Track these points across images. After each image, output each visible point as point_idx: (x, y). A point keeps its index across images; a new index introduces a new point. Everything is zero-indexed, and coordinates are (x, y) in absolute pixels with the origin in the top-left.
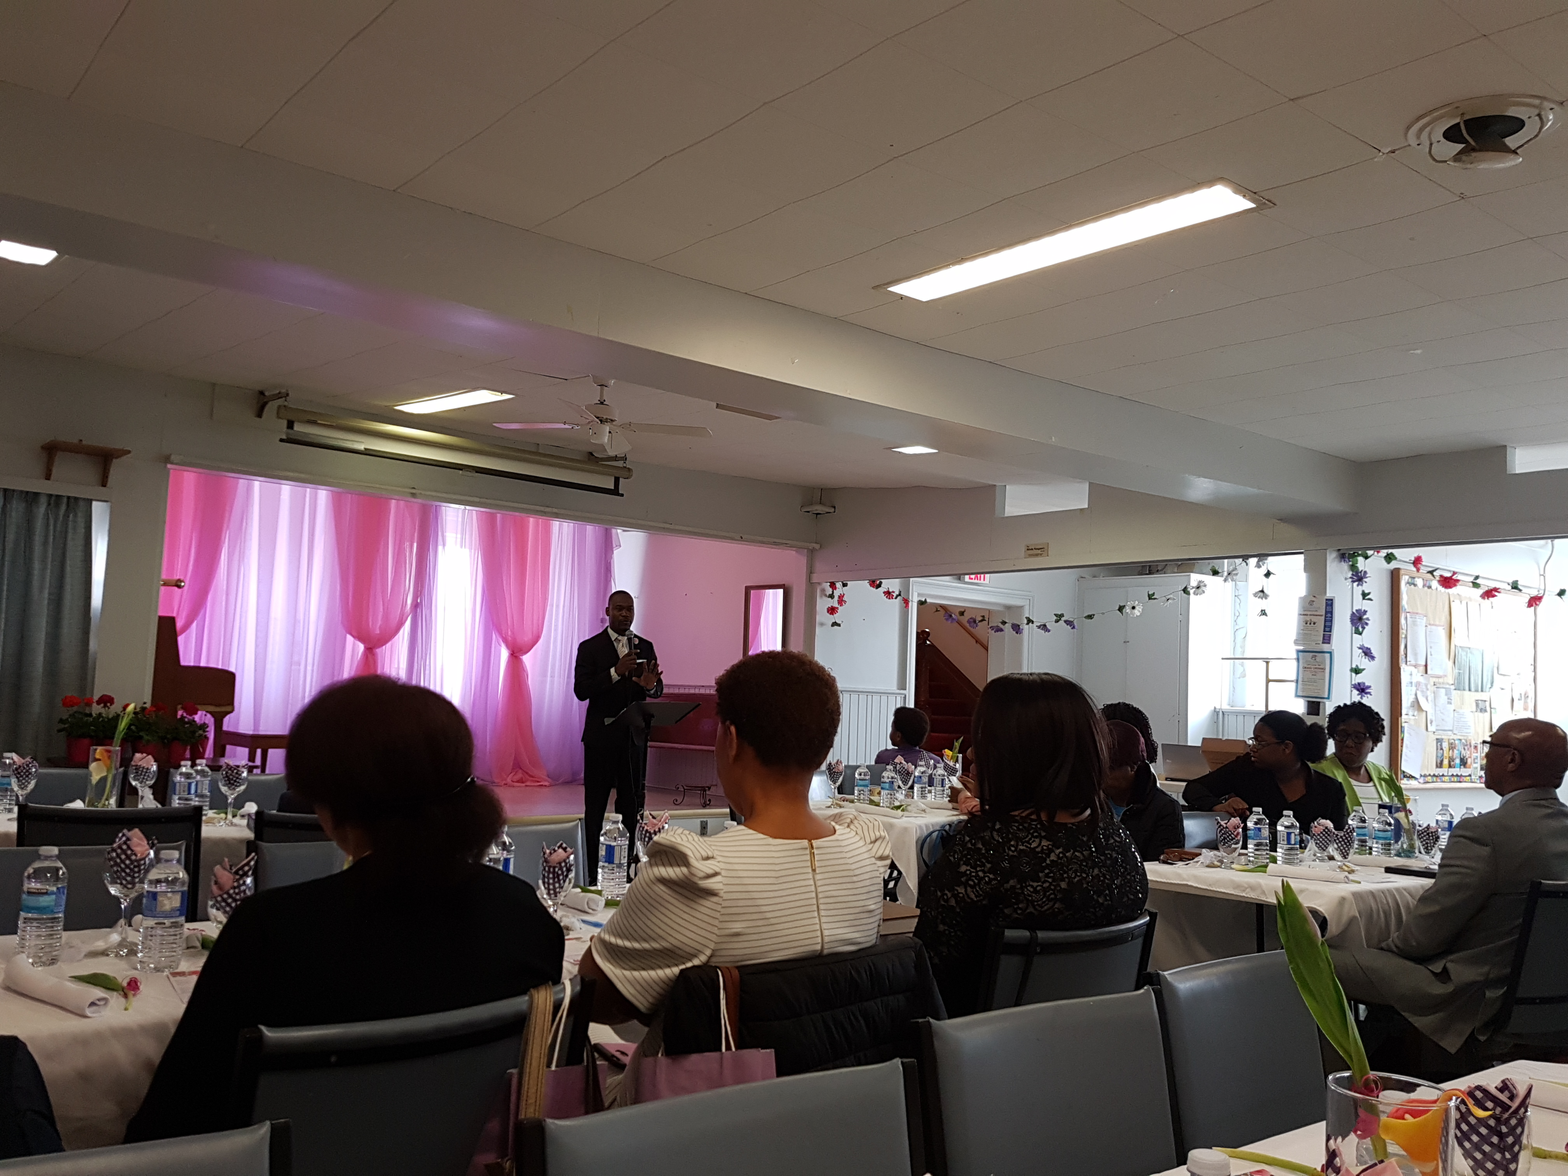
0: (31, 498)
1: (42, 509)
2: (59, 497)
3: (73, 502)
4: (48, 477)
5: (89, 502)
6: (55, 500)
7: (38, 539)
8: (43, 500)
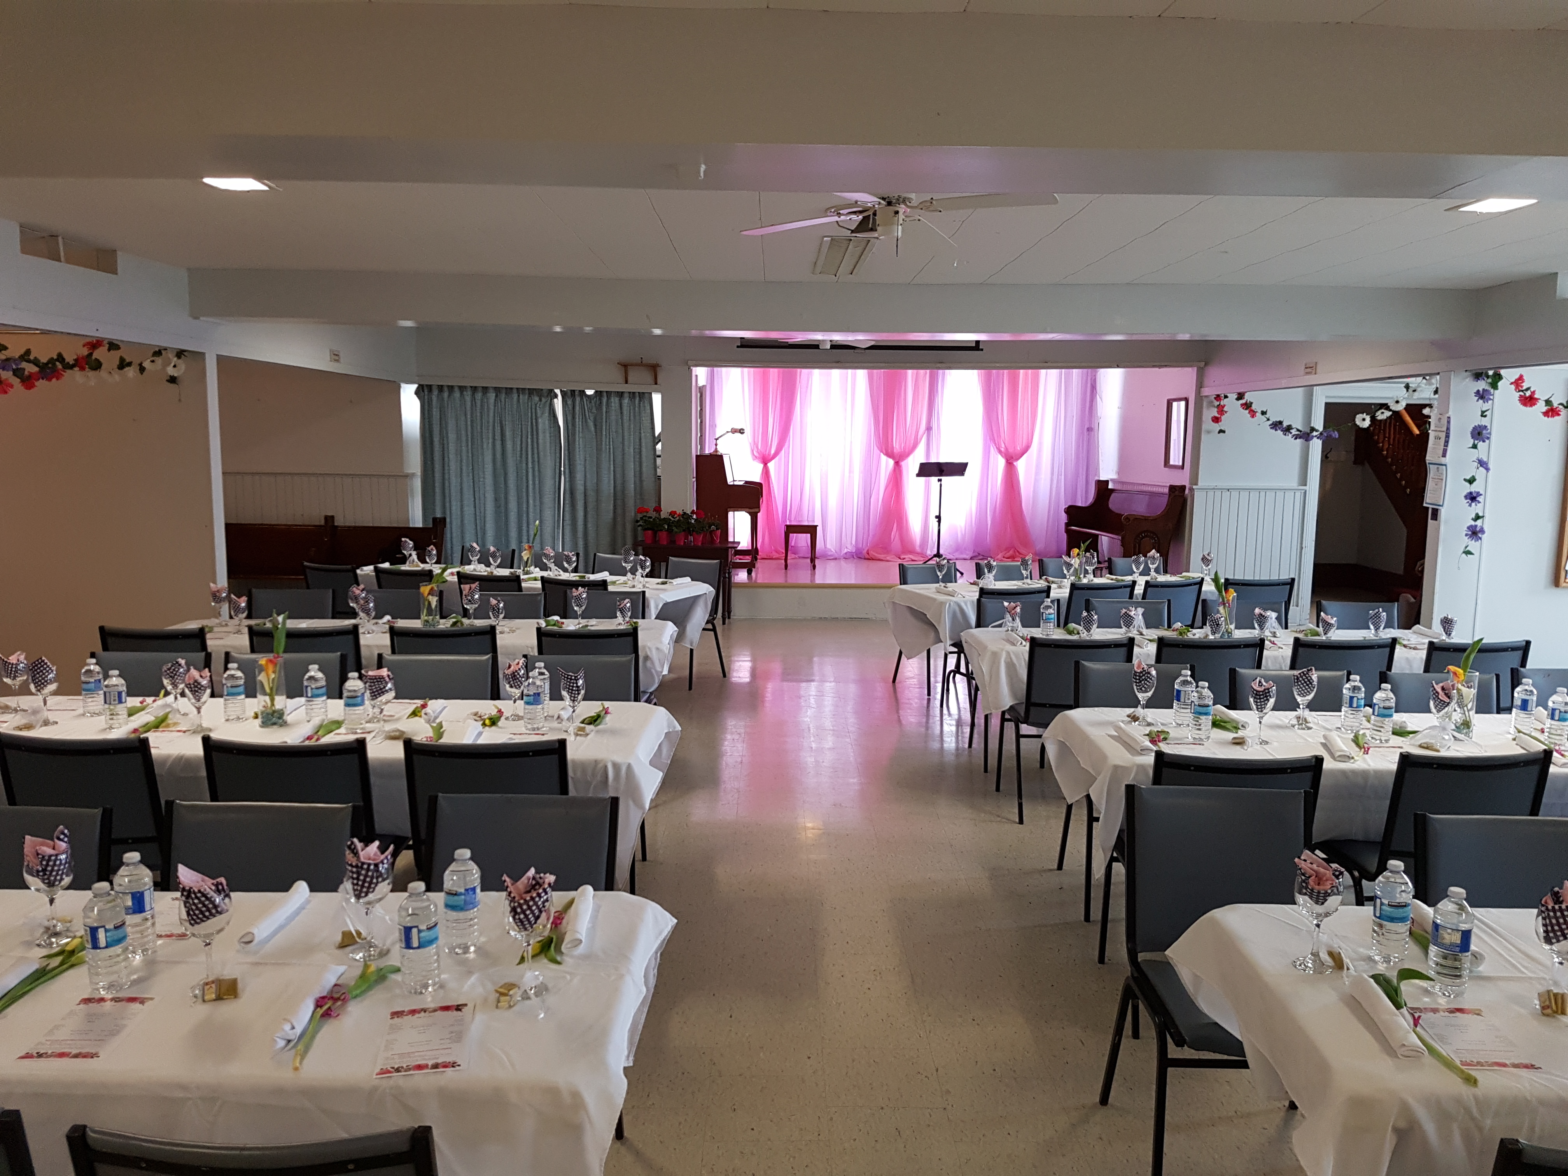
0: (621, 395)
1: (626, 401)
2: (634, 393)
3: (642, 395)
4: (626, 382)
5: (651, 394)
6: (632, 395)
7: (626, 418)
8: (626, 395)
